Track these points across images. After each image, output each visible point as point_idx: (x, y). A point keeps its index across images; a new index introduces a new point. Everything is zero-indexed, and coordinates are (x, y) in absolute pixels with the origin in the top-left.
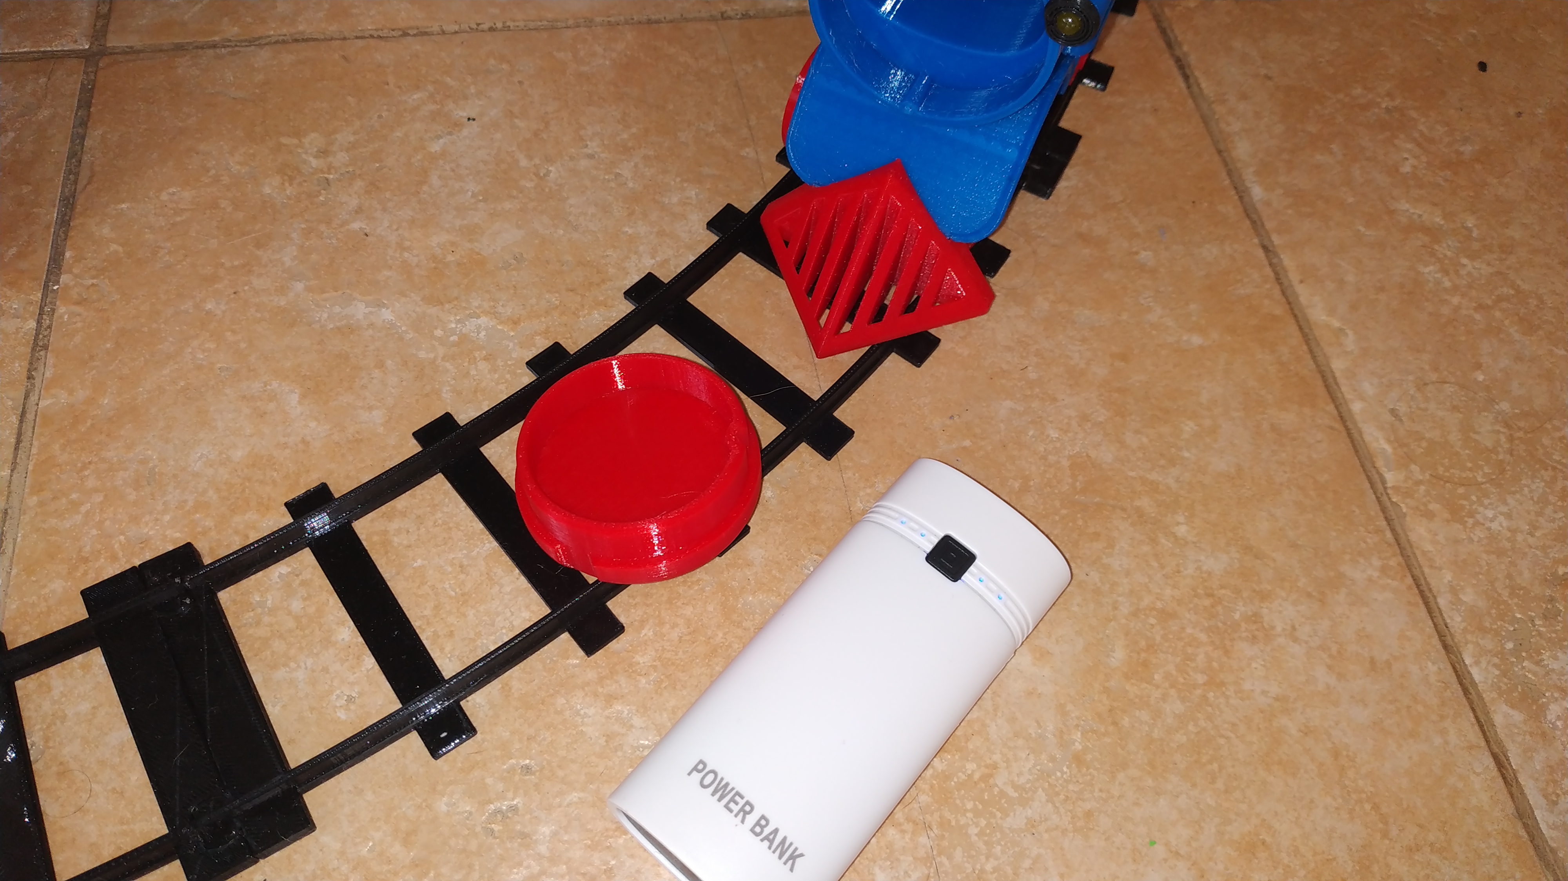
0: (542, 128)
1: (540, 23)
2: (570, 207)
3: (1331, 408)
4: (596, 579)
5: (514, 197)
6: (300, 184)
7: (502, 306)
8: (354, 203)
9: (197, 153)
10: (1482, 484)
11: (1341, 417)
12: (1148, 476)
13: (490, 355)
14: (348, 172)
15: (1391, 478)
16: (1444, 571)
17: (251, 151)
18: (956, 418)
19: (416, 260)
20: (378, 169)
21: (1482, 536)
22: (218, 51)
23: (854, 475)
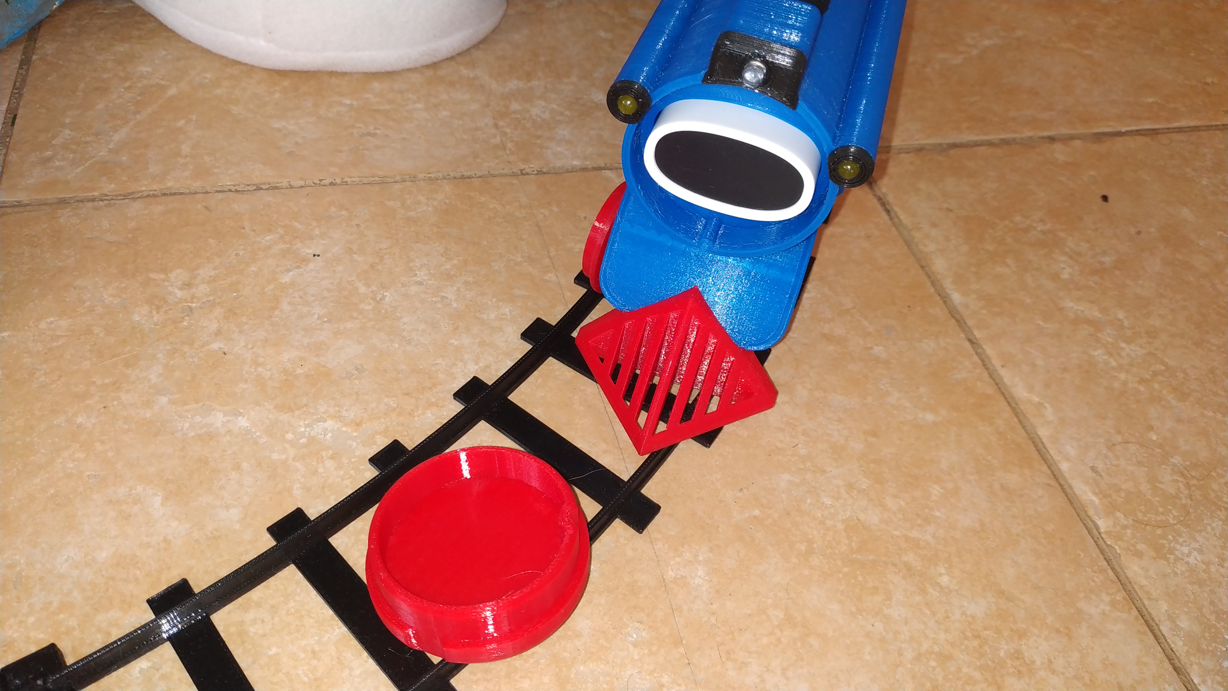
0: (377, 261)
1: (373, 179)
2: (404, 325)
3: (1045, 468)
4: (441, 659)
5: (355, 318)
6: (166, 312)
7: (346, 411)
8: (214, 326)
9: (75, 288)
10: (1175, 525)
11: (1054, 476)
12: (909, 534)
13: (336, 454)
14: (209, 301)
15: (1103, 524)
16: (1160, 602)
17: (123, 285)
18: (745, 491)
19: (269, 373)
20: (236, 298)
21: (1184, 570)
22: (96, 203)
23: (664, 545)
